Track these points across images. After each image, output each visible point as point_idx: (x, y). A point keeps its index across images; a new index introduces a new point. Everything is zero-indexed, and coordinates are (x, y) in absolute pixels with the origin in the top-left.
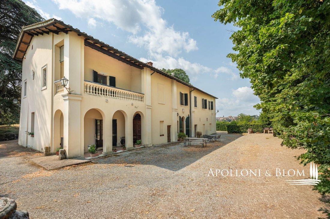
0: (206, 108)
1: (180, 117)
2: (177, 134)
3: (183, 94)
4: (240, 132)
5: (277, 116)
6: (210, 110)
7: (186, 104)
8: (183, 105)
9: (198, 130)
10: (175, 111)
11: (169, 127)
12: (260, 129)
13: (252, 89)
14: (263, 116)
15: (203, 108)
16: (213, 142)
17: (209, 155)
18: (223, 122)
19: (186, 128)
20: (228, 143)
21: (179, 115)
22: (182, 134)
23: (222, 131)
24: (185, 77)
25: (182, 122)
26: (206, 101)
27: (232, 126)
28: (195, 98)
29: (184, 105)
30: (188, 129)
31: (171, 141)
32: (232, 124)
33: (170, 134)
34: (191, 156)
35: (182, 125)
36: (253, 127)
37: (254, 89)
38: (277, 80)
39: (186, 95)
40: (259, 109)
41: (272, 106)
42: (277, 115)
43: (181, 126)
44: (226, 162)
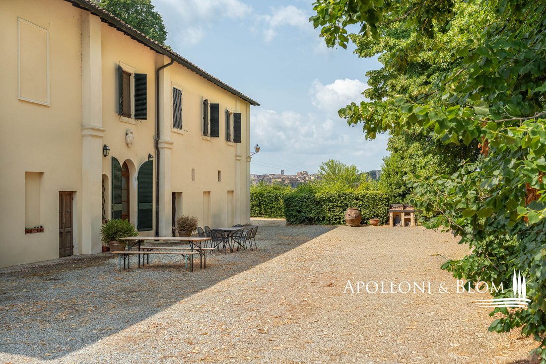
0: (215, 133)
1: (115, 161)
2: (100, 225)
3: (129, 75)
4: (324, 218)
5: (424, 167)
6: (229, 143)
7: (141, 113)
8: (129, 116)
9: (186, 210)
10: (93, 136)
11: (66, 198)
12: (381, 209)
13: (316, 26)
14: (390, 171)
15: (205, 133)
16: (232, 252)
17: (204, 292)
18: (276, 189)
19: (139, 202)
20: (278, 254)
21: (111, 154)
22: (119, 223)
23: (270, 216)
24: (150, 18)
25: (123, 179)
26: (215, 108)
27: (301, 200)
28: (177, 94)
29: (133, 116)
30: (145, 206)
31: (76, 251)
32: (301, 195)
33: (71, 226)
34: (138, 299)
35: (124, 192)
36: (361, 203)
37: (320, 27)
38: (418, 38)
39: (141, 80)
40: (356, 122)
41: (391, 113)
42: (423, 164)
43: (119, 195)
44: (254, 312)
